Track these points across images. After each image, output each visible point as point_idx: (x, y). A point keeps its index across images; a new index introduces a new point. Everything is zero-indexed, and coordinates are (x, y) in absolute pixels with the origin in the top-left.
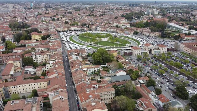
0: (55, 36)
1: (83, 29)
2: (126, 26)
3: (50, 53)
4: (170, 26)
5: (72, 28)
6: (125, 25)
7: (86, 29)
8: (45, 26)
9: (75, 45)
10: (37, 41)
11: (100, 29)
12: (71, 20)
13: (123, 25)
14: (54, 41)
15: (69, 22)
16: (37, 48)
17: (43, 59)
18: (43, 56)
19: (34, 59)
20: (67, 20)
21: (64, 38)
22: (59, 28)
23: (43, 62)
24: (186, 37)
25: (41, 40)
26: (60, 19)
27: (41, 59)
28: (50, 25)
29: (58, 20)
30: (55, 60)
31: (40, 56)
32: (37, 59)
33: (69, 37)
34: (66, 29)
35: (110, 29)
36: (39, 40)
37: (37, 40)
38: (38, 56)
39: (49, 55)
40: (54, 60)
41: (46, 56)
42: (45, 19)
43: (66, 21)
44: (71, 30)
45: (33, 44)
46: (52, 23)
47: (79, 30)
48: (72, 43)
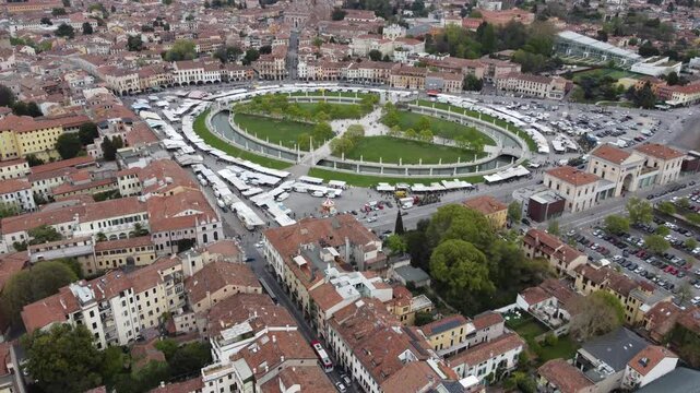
0: (128, 128)
1: (232, 74)
2: (412, 52)
3: (178, 268)
4: (567, 45)
5: (182, 74)
6: (405, 46)
7: (243, 73)
8: (39, 71)
9: (251, 174)
10: (39, 168)
11: (312, 71)
12: (152, 30)
13: (399, 49)
14: (142, 163)
15: (144, 38)
16: (66, 225)
17: (145, 310)
18: (142, 295)
19: (95, 325)
20: (134, 33)
21: (170, 130)
22: (122, 79)
23: (148, 325)
24: (674, 95)
25: (56, 155)
26: (94, 25)
27: (135, 315)
28: (64, 61)
29: (88, 30)
30: (252, 334)
31: (128, 296)
32: (109, 324)
33: (188, 123)
34: (154, 81)
35: (353, 68)
36: (45, 157)
37: (33, 161)
38: (116, 302)
39: (177, 281)
40: (244, 337)
41: (161, 290)
42: (20, 27)
43: (130, 38)
44: (177, 85)
45: (22, 193)
46: (69, 52)
47: (217, 82)
48: (228, 163)
